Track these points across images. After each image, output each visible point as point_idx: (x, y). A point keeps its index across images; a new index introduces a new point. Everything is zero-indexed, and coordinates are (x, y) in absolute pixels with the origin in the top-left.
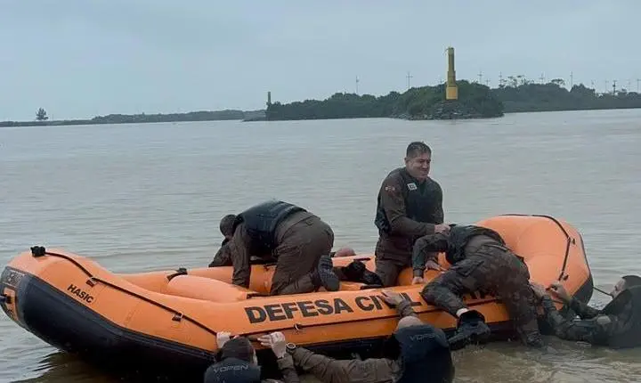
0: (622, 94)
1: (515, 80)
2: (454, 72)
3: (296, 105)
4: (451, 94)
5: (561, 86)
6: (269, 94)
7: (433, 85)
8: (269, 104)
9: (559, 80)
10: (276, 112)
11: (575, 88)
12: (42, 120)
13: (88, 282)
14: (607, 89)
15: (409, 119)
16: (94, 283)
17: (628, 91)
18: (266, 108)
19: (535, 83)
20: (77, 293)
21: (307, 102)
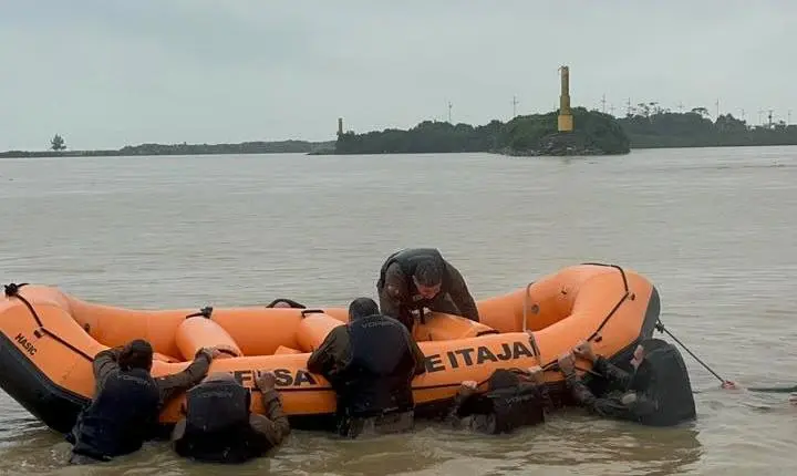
0: (781, 127)
1: (647, 108)
2: (569, 97)
3: (374, 135)
4: (564, 124)
5: (704, 117)
6: (340, 120)
7: (543, 113)
8: (340, 133)
9: (702, 109)
10: (349, 144)
11: (721, 118)
12: (58, 149)
13: (36, 333)
14: (762, 121)
15: (512, 155)
16: (42, 334)
17: (787, 124)
18: (336, 138)
19: (672, 112)
20: (23, 343)
21: (387, 131)
